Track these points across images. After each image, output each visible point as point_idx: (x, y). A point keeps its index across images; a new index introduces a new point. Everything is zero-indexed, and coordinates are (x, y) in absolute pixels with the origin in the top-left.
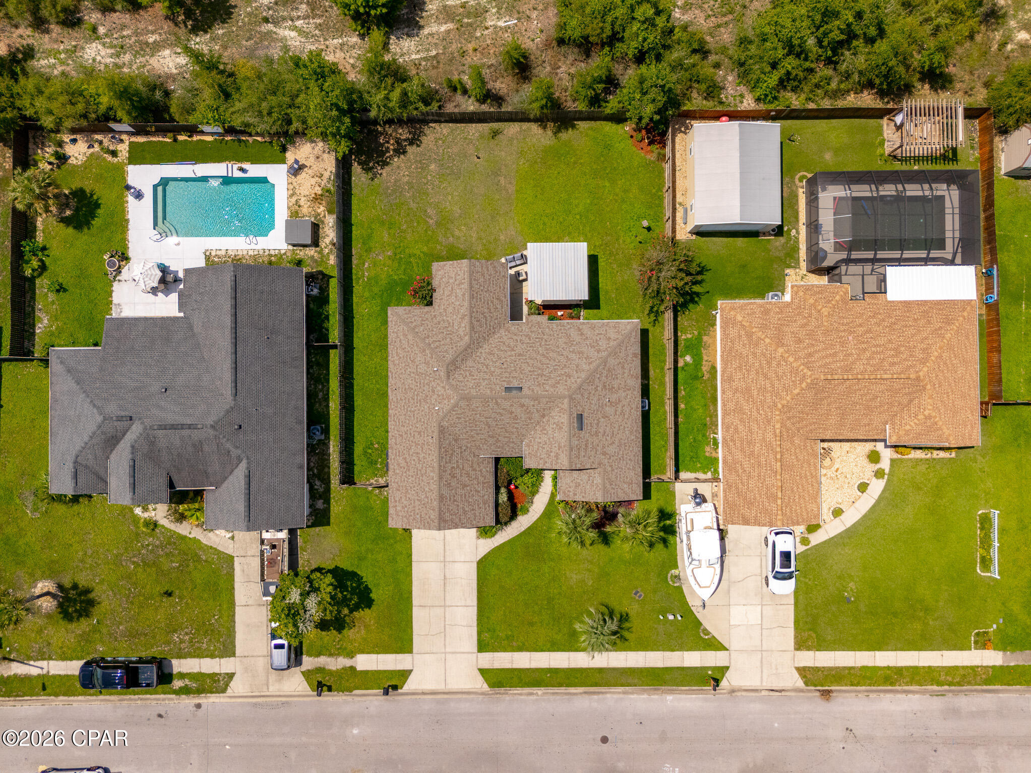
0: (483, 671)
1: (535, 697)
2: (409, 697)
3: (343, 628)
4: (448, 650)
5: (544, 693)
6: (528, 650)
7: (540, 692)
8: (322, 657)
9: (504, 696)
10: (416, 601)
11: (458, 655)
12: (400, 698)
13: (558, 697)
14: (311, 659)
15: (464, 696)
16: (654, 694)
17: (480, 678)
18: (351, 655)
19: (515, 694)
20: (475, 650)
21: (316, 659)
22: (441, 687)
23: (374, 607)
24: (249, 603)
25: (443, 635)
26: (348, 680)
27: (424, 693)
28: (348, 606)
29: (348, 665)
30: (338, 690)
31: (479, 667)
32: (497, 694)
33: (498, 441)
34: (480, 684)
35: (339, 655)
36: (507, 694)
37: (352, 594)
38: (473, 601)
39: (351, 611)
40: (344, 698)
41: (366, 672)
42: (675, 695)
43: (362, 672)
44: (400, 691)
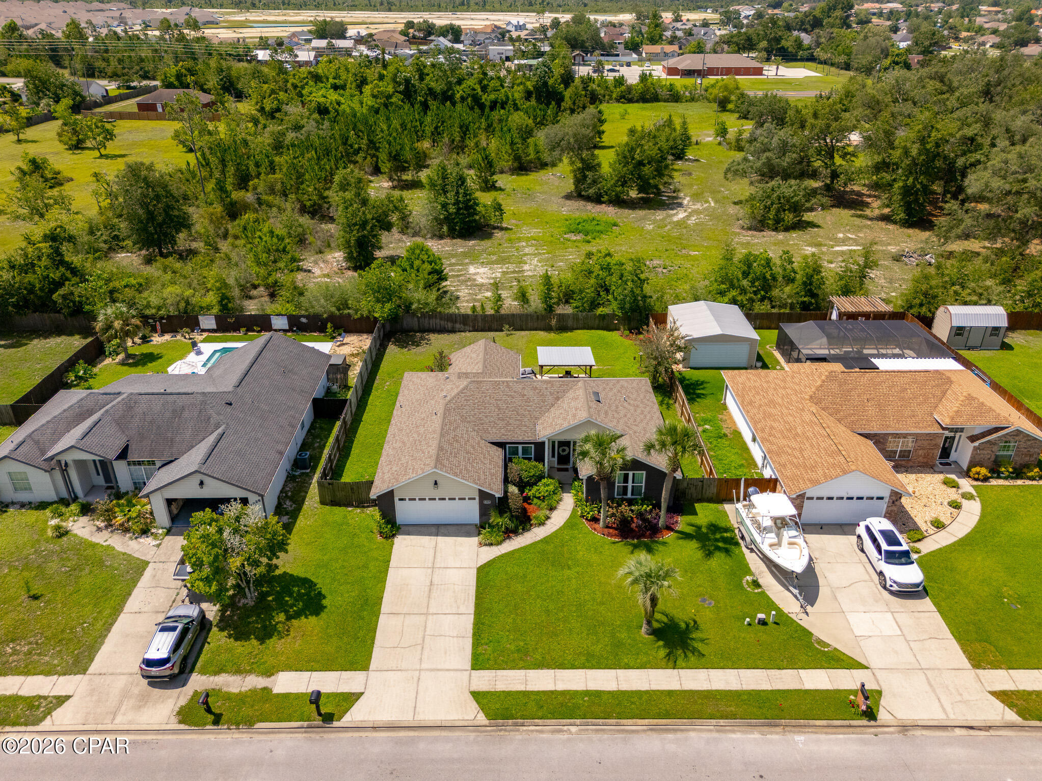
0: (476, 695)
1: (566, 736)
2: (349, 735)
3: (271, 637)
4: (424, 666)
5: (580, 730)
6: (549, 667)
7: (574, 729)
8: (223, 675)
9: (512, 733)
10: (385, 607)
11: (441, 673)
12: (333, 736)
13: (606, 736)
14: (204, 678)
15: (444, 733)
16: (771, 733)
17: (473, 706)
18: (269, 673)
19: (532, 731)
20: (468, 666)
21: (212, 678)
22: (406, 717)
23: (323, 615)
24: (143, 610)
25: (419, 647)
26: (252, 706)
27: (374, 728)
28: (286, 612)
29: (260, 687)
30: (229, 722)
31: (472, 689)
32: (501, 730)
33: (508, 424)
34: (472, 713)
35: (250, 672)
36: (518, 730)
37: (296, 600)
38: (469, 607)
39: (289, 618)
40: (236, 736)
41: (286, 696)
42: (807, 736)
43: (278, 695)
44: (336, 724)
